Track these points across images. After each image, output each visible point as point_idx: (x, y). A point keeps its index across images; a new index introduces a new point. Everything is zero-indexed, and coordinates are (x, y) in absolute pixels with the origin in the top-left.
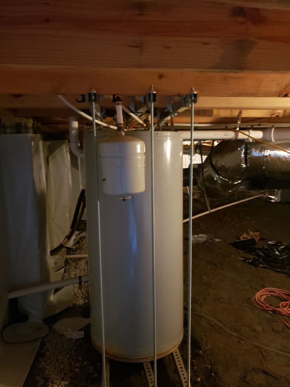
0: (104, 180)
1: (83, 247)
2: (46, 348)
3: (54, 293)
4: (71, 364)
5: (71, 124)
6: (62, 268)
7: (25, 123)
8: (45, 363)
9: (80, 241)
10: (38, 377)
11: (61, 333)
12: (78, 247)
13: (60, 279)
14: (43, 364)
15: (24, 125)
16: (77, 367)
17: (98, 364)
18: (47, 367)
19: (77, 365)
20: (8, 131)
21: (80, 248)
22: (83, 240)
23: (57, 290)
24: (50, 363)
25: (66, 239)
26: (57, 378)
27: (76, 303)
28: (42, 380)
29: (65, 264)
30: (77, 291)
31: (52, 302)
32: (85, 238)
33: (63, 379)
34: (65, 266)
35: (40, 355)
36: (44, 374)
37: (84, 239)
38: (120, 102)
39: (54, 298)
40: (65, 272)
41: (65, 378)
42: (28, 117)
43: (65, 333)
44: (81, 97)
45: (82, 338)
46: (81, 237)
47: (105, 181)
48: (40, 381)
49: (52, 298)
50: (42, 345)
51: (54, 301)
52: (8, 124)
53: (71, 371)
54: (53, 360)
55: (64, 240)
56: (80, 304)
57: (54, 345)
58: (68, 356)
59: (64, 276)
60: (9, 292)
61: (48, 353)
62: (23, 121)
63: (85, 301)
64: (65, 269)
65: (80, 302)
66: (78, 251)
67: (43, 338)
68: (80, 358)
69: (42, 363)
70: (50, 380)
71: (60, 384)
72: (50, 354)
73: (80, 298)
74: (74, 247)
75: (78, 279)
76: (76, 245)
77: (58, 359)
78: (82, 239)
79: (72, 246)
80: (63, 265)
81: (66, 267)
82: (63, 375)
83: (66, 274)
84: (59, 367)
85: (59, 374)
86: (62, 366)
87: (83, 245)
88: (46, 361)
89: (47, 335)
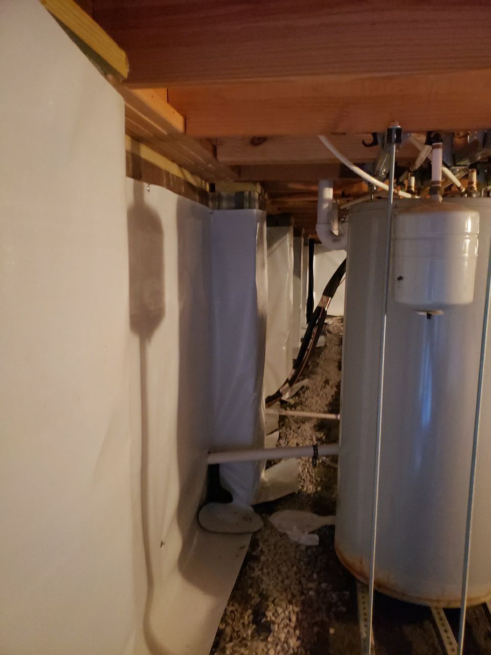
0: (400, 278)
1: (307, 403)
2: (260, 548)
3: (267, 468)
4: (300, 582)
5: (322, 192)
6: (276, 430)
7: (250, 193)
8: (261, 572)
9: (301, 392)
10: (250, 591)
11: (283, 531)
12: (298, 401)
13: (274, 447)
14: (257, 573)
15: (248, 195)
16: (311, 589)
17: (345, 592)
18: (265, 578)
19: (311, 585)
20: (224, 204)
21: (301, 403)
22: (306, 392)
23: (270, 464)
24: (268, 573)
25: (287, 385)
26: (282, 597)
27: (301, 489)
28: (257, 596)
29: (279, 426)
30: (302, 471)
31: (264, 483)
32: (307, 388)
33: (290, 602)
34: (280, 427)
35: (250, 559)
36: (260, 587)
37: (306, 390)
38: (441, 144)
39: (265, 476)
40: (280, 437)
41: (294, 601)
42: (255, 182)
43: (289, 533)
44: (371, 137)
45: (316, 547)
46: (303, 387)
47: (401, 281)
48: (254, 598)
49: (264, 475)
50: (254, 544)
51: (266, 480)
52: (224, 194)
53: (302, 593)
54: (273, 570)
55: (283, 386)
56: (309, 492)
57: (272, 547)
58: (295, 568)
59: (280, 444)
60: (209, 453)
61: (263, 558)
62: (246, 188)
63: (316, 488)
64: (280, 434)
65: (308, 488)
66: (299, 408)
67: (255, 533)
68: (315, 576)
69: (256, 570)
70: (271, 599)
71: (287, 608)
72: (268, 560)
73: (308, 483)
74: (292, 402)
75: (313, 449)
76: (294, 398)
77: (280, 569)
78: (303, 390)
79: (288, 398)
80: (277, 427)
81: (281, 431)
82: (290, 597)
83: (282, 441)
84: (283, 582)
85: (284, 594)
86: (287, 582)
87: (306, 399)
88: (262, 569)
89: (259, 530)
